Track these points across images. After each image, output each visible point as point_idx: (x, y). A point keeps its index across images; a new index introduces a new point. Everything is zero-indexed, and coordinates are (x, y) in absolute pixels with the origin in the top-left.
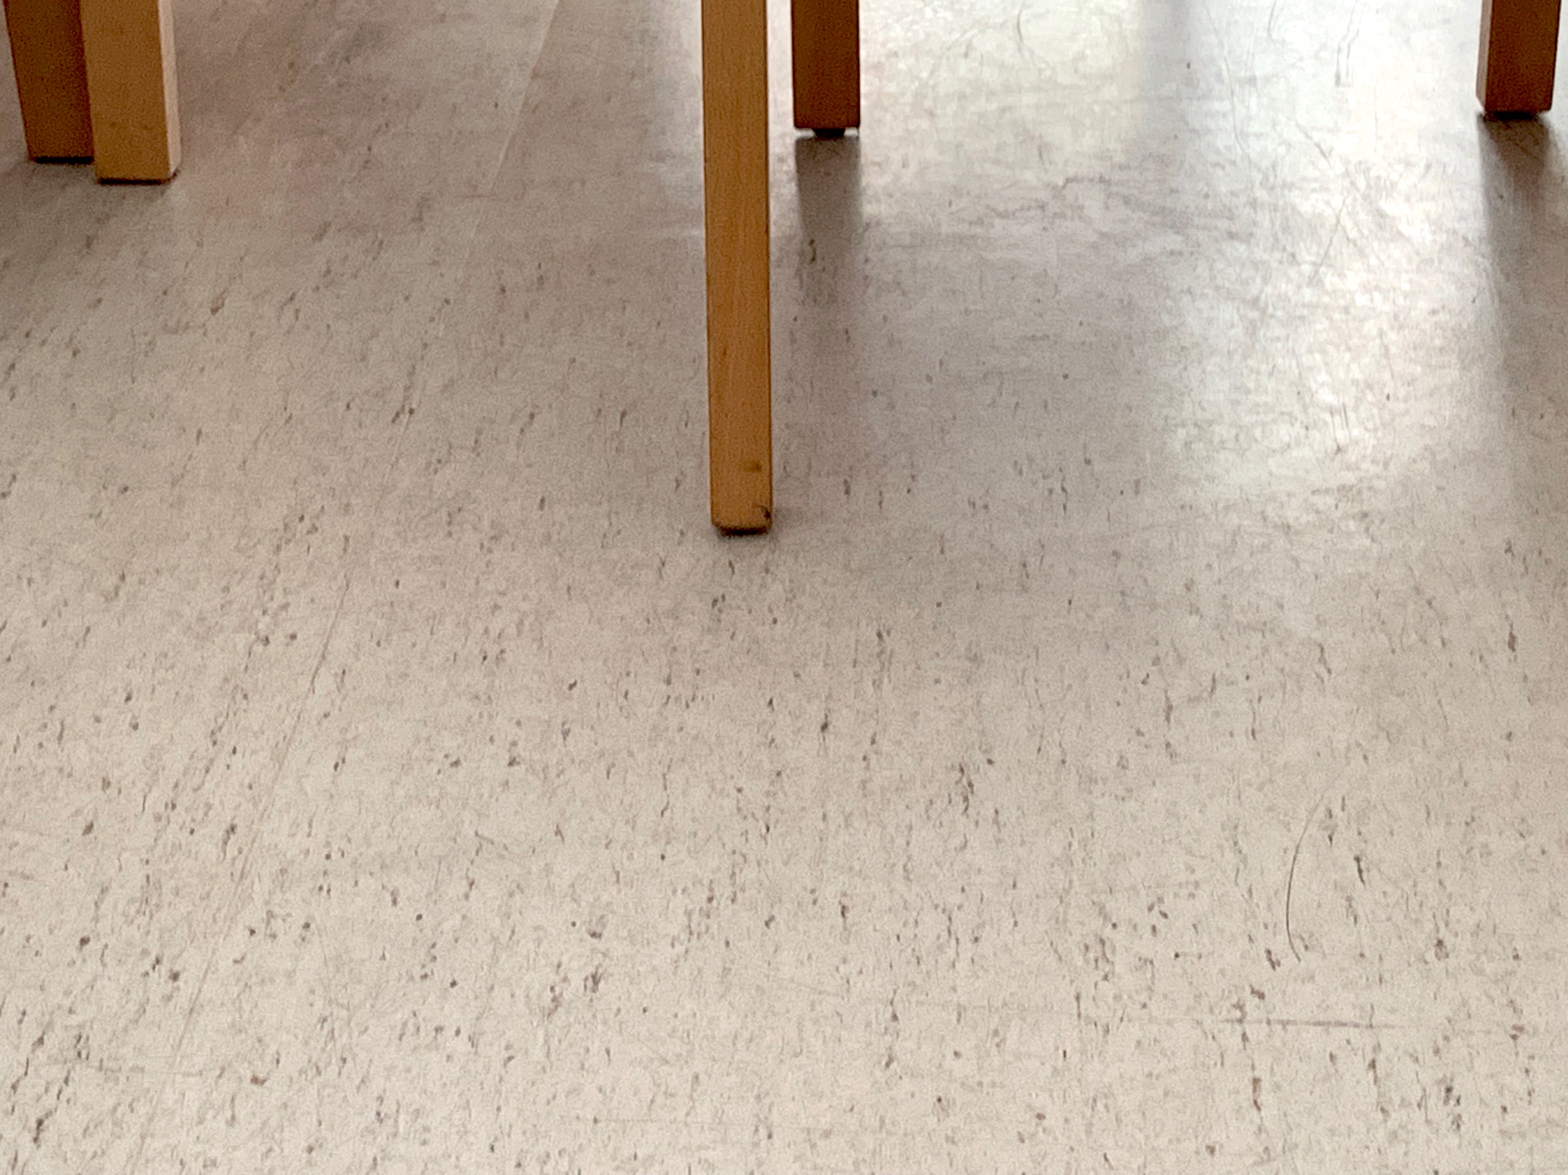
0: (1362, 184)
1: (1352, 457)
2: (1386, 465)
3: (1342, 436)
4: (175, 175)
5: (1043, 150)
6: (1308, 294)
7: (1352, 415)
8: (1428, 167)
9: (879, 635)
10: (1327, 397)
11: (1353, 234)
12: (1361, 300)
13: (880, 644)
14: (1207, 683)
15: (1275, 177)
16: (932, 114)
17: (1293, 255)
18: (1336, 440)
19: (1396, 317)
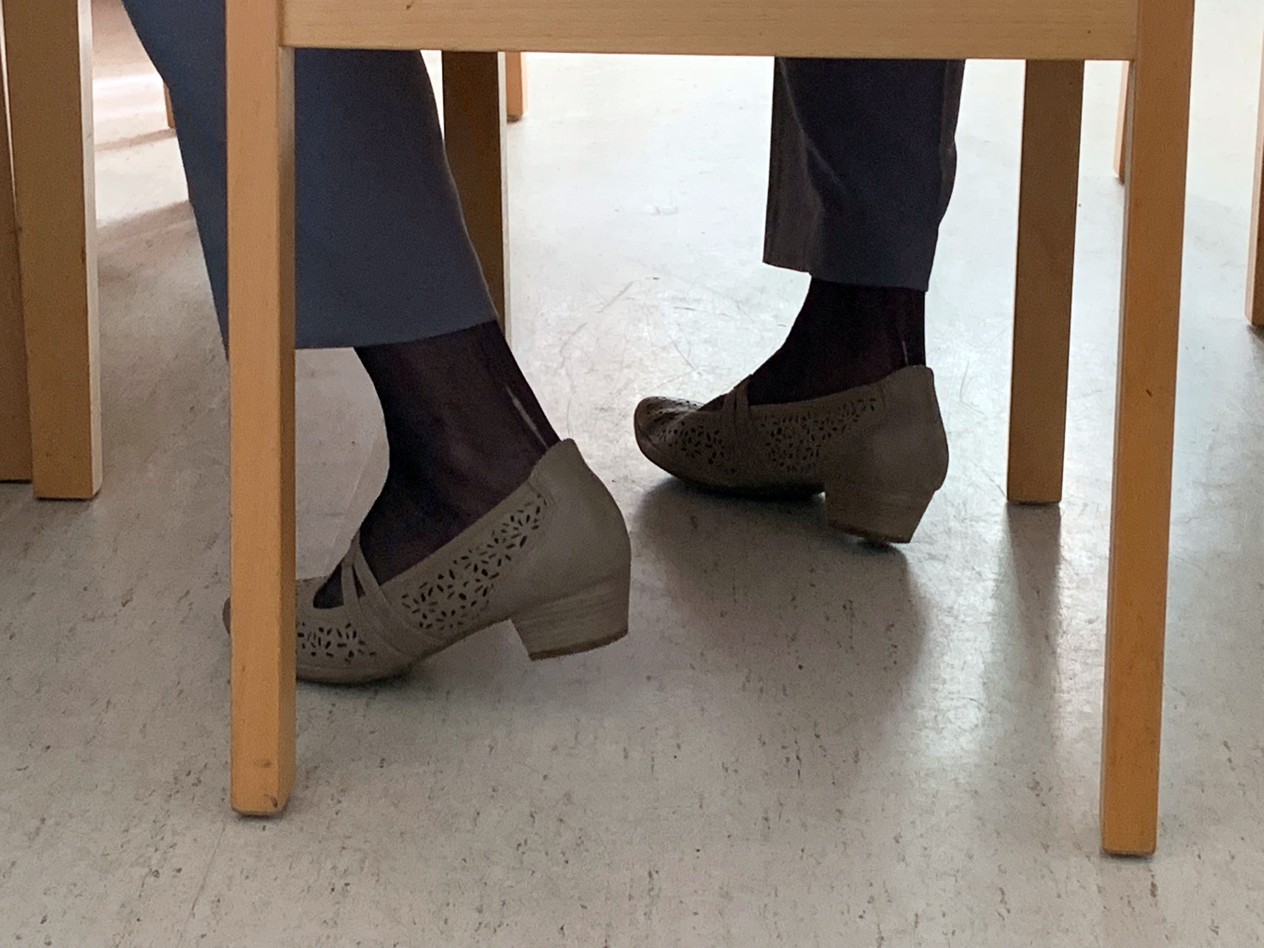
4: (97, 494)
9: (650, 875)
13: (650, 883)
14: (912, 919)
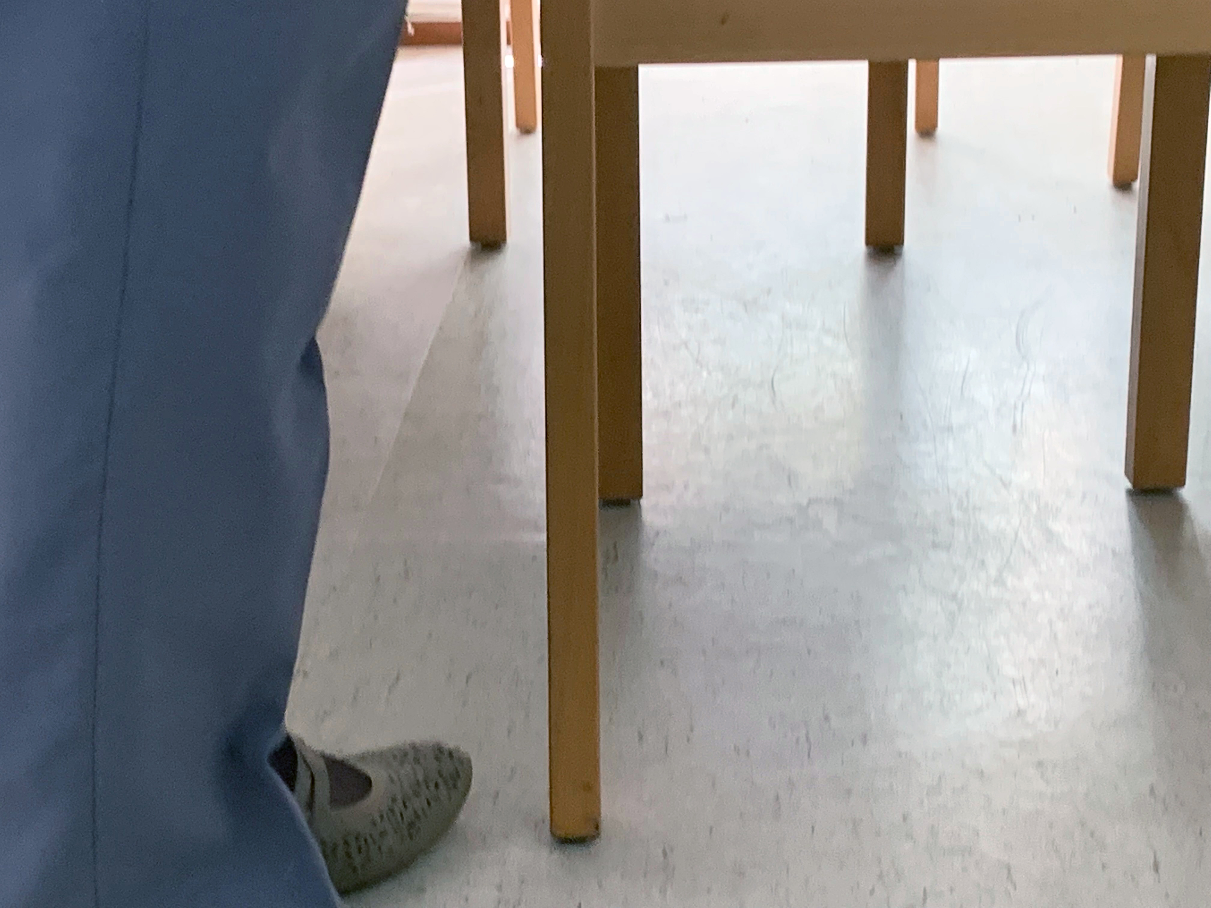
0: (1034, 508)
1: (1030, 718)
2: (1056, 725)
3: (1022, 702)
5: (791, 478)
6: (994, 591)
7: (1030, 687)
8: (1084, 496)
9: (665, 853)
10: (1009, 671)
11: (1028, 545)
12: (1035, 597)
13: (665, 860)
14: (920, 894)
15: (968, 502)
16: (707, 450)
17: (983, 562)
18: (1017, 704)
19: (1062, 610)
